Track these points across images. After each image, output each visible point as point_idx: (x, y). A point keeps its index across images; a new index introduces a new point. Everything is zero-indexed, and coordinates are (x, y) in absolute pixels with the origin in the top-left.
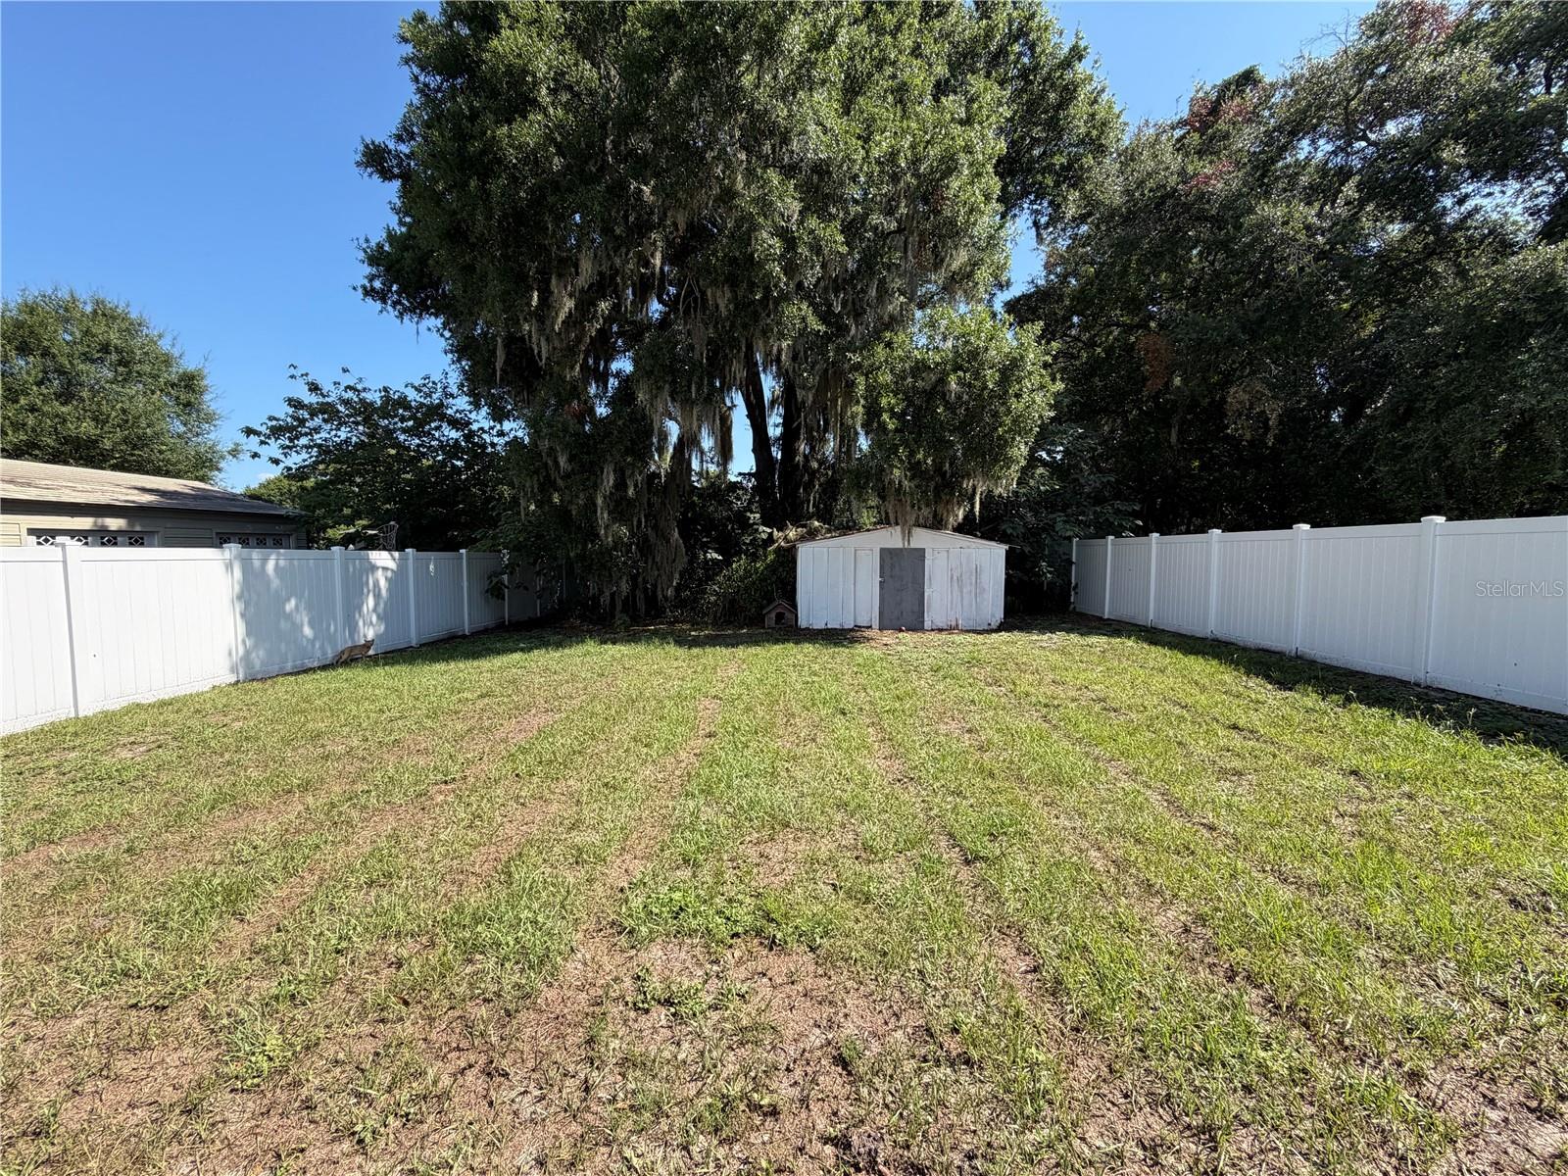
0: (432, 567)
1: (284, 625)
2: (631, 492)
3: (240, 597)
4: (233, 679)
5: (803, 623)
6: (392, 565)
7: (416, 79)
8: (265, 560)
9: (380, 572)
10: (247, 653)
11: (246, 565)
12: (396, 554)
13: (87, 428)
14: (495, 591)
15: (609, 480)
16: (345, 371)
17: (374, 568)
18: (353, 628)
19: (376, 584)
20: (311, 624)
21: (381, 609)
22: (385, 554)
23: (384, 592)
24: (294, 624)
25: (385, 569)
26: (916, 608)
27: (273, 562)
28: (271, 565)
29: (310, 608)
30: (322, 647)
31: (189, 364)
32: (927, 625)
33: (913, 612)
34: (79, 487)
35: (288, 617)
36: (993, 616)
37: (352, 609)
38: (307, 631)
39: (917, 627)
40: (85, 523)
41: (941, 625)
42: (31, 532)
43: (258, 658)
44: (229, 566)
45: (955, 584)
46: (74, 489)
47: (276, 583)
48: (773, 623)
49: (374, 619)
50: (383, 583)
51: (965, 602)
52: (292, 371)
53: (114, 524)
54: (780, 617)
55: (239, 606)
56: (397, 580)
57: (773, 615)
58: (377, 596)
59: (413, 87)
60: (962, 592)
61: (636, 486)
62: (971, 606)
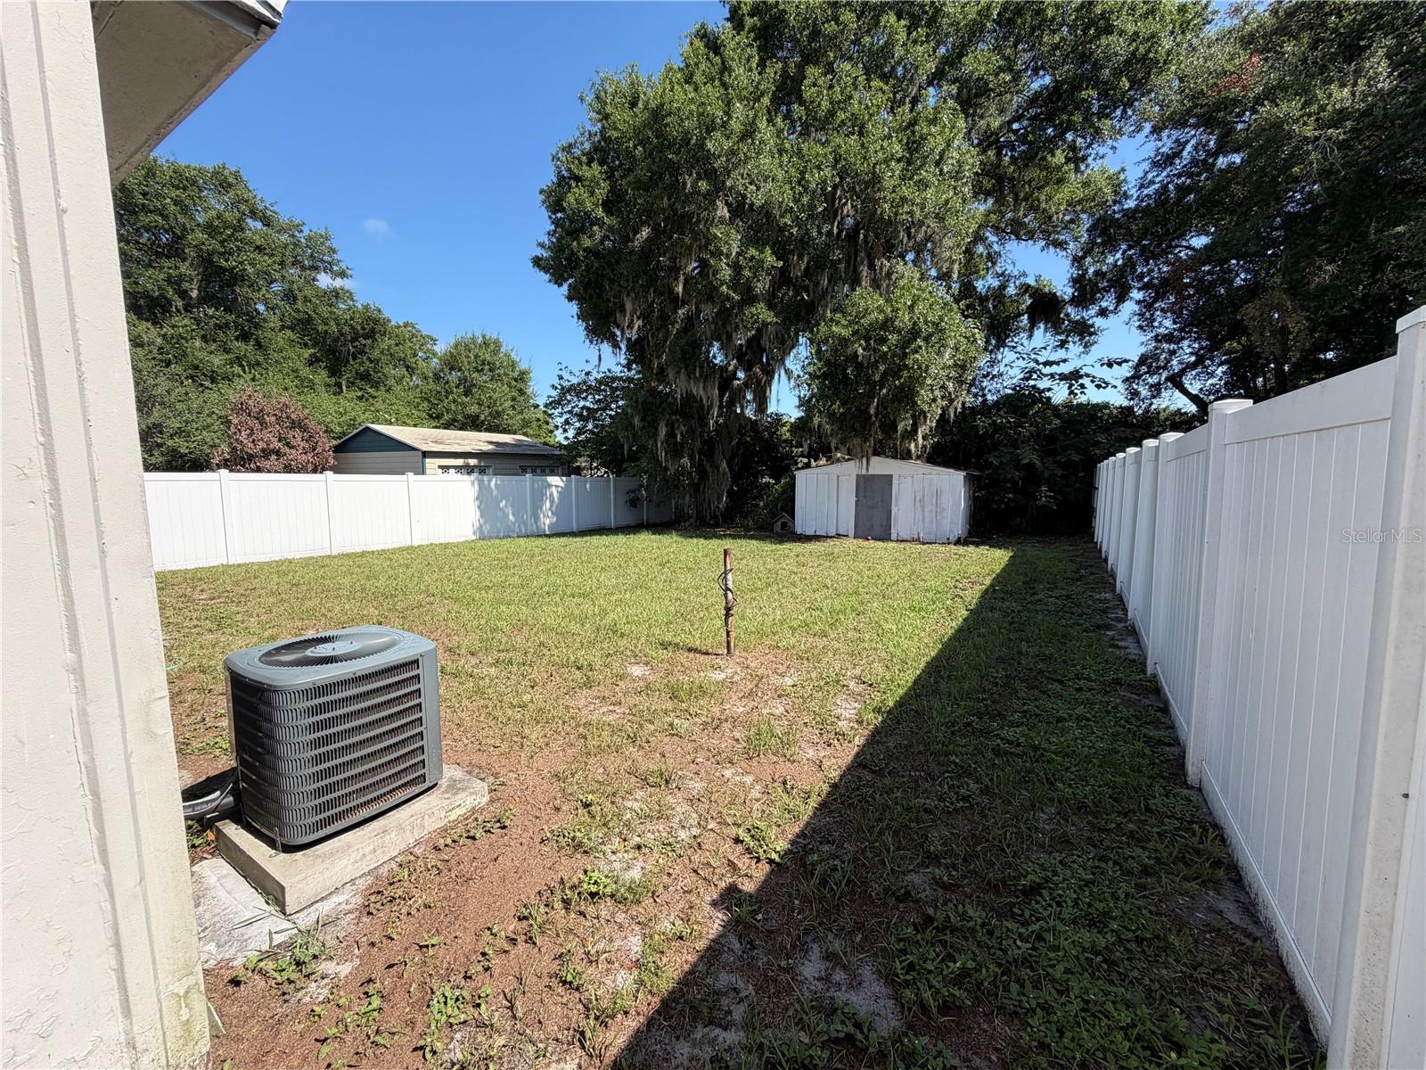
0: (588, 486)
1: (499, 514)
2: (679, 437)
3: (477, 498)
4: (474, 538)
5: (799, 531)
6: (562, 484)
7: (550, 217)
8: (490, 481)
9: (554, 489)
10: (481, 526)
11: (481, 483)
12: (564, 478)
13: (474, 409)
14: (634, 502)
15: (663, 431)
16: (587, 362)
17: (550, 486)
18: (537, 519)
19: (551, 495)
20: (513, 514)
21: (554, 509)
22: (557, 478)
23: (556, 499)
24: (504, 513)
25: (557, 486)
26: (885, 523)
27: (494, 482)
28: (493, 484)
29: (512, 506)
30: (519, 527)
31: (523, 366)
32: (894, 536)
33: (882, 526)
34: (462, 442)
35: (502, 509)
36: (951, 531)
37: (536, 507)
38: (511, 517)
39: (885, 537)
40: (460, 462)
41: (905, 537)
42: (440, 467)
43: (486, 529)
44: (473, 483)
45: (918, 504)
46: (459, 444)
47: (495, 492)
48: (779, 530)
49: (550, 514)
50: (555, 494)
51: (927, 520)
52: (560, 366)
53: (473, 462)
54: (784, 525)
55: (477, 503)
56: (564, 493)
57: (779, 523)
58: (552, 502)
59: (549, 222)
60: (923, 511)
61: (682, 434)
62: (932, 522)
